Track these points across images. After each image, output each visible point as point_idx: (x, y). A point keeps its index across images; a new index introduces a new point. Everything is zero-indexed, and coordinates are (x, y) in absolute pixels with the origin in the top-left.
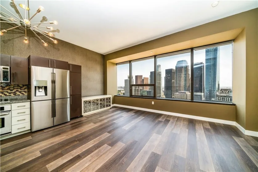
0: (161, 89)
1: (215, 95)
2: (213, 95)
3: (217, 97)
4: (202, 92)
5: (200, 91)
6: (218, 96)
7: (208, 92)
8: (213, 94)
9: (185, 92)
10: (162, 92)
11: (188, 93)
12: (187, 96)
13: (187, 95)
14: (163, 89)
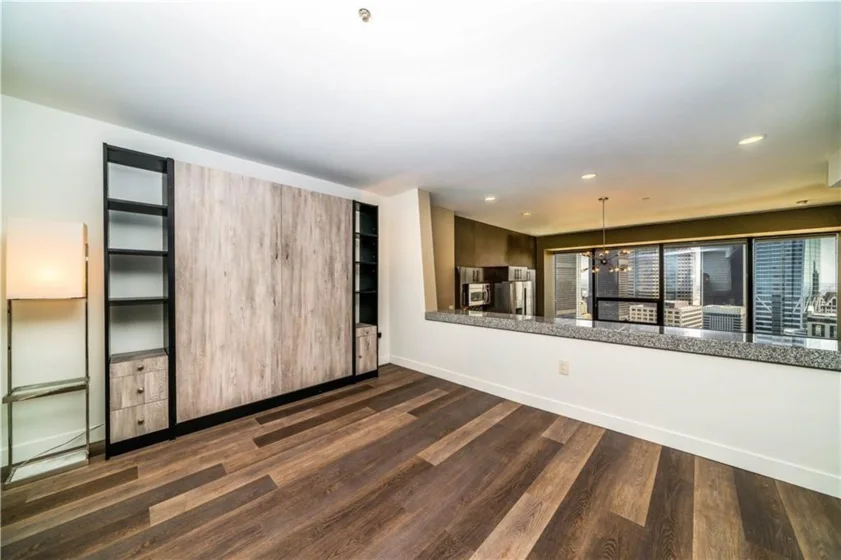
0: (578, 291)
1: (801, 314)
2: (790, 316)
3: (809, 324)
4: (742, 305)
5: (732, 300)
6: (810, 320)
7: (768, 304)
8: (791, 311)
9: (672, 302)
10: (579, 300)
11: (683, 305)
12: (678, 318)
13: (677, 313)
14: (582, 289)
